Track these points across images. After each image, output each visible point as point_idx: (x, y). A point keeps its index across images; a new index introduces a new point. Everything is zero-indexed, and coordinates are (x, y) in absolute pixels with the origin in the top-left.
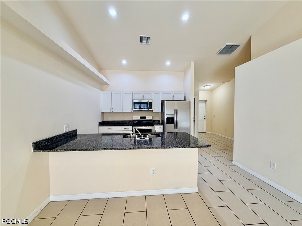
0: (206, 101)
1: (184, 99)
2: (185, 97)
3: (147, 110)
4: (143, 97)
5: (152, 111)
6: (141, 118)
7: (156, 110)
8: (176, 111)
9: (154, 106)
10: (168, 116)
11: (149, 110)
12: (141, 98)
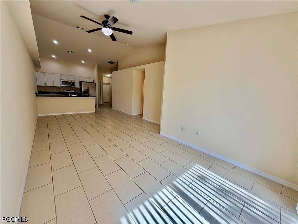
0: (109, 84)
1: (93, 82)
2: (94, 81)
3: (71, 86)
4: (68, 78)
5: (74, 87)
6: (66, 90)
7: (76, 87)
8: (88, 88)
9: (75, 84)
10: (84, 90)
11: (72, 86)
12: (66, 79)
